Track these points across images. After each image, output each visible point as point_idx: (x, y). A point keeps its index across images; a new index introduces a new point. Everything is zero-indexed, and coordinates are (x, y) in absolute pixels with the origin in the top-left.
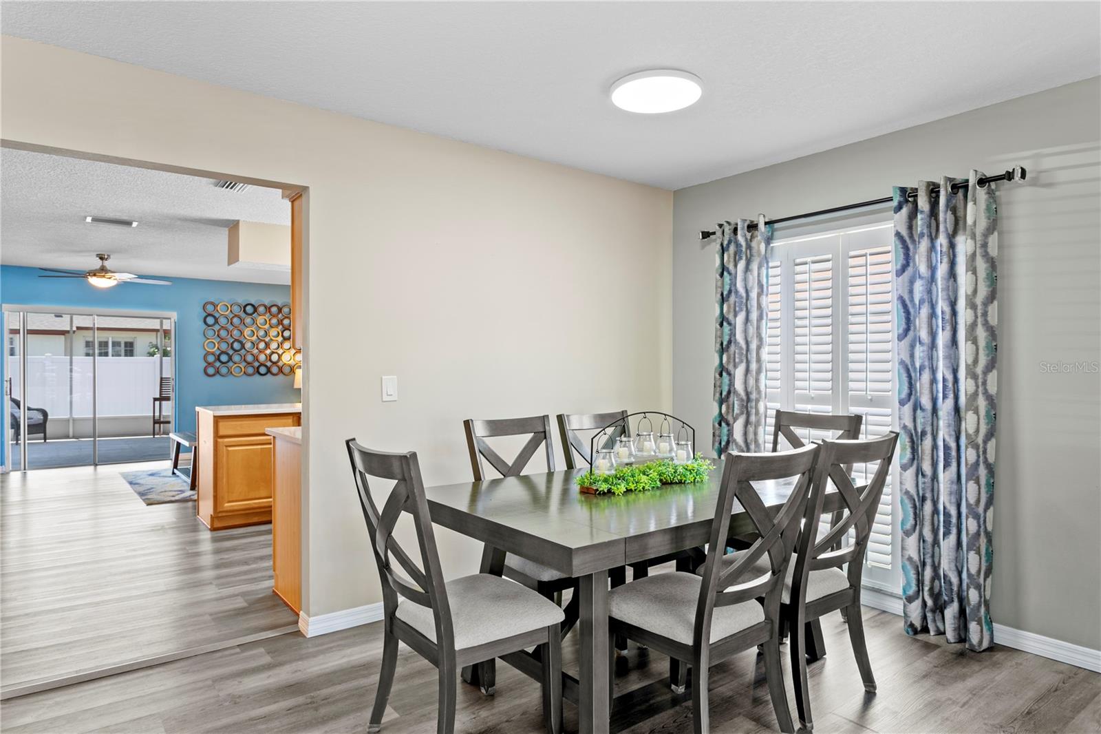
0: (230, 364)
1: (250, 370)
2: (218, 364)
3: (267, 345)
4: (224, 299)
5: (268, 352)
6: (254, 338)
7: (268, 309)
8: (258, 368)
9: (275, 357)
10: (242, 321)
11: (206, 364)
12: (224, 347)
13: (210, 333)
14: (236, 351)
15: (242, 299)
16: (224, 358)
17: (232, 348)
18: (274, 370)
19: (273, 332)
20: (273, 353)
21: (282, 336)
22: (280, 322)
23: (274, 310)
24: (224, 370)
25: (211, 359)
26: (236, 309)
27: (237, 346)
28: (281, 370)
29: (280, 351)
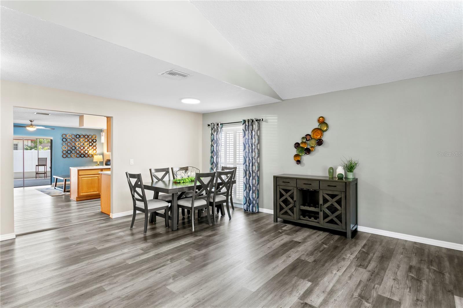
0: (71, 154)
1: (78, 156)
2: (67, 154)
3: (84, 148)
4: (69, 133)
5: (84, 150)
6: (80, 146)
7: (84, 136)
8: (81, 155)
9: (86, 152)
10: (75, 140)
11: (63, 154)
12: (69, 148)
13: (64, 144)
14: (73, 150)
15: (75, 133)
16: (69, 152)
17: (72, 149)
18: (86, 156)
19: (86, 144)
20: (86, 150)
21: (89, 145)
22: (88, 141)
23: (86, 136)
24: (69, 156)
25: (65, 152)
26: (73, 136)
27: (73, 148)
28: (88, 156)
29: (88, 150)
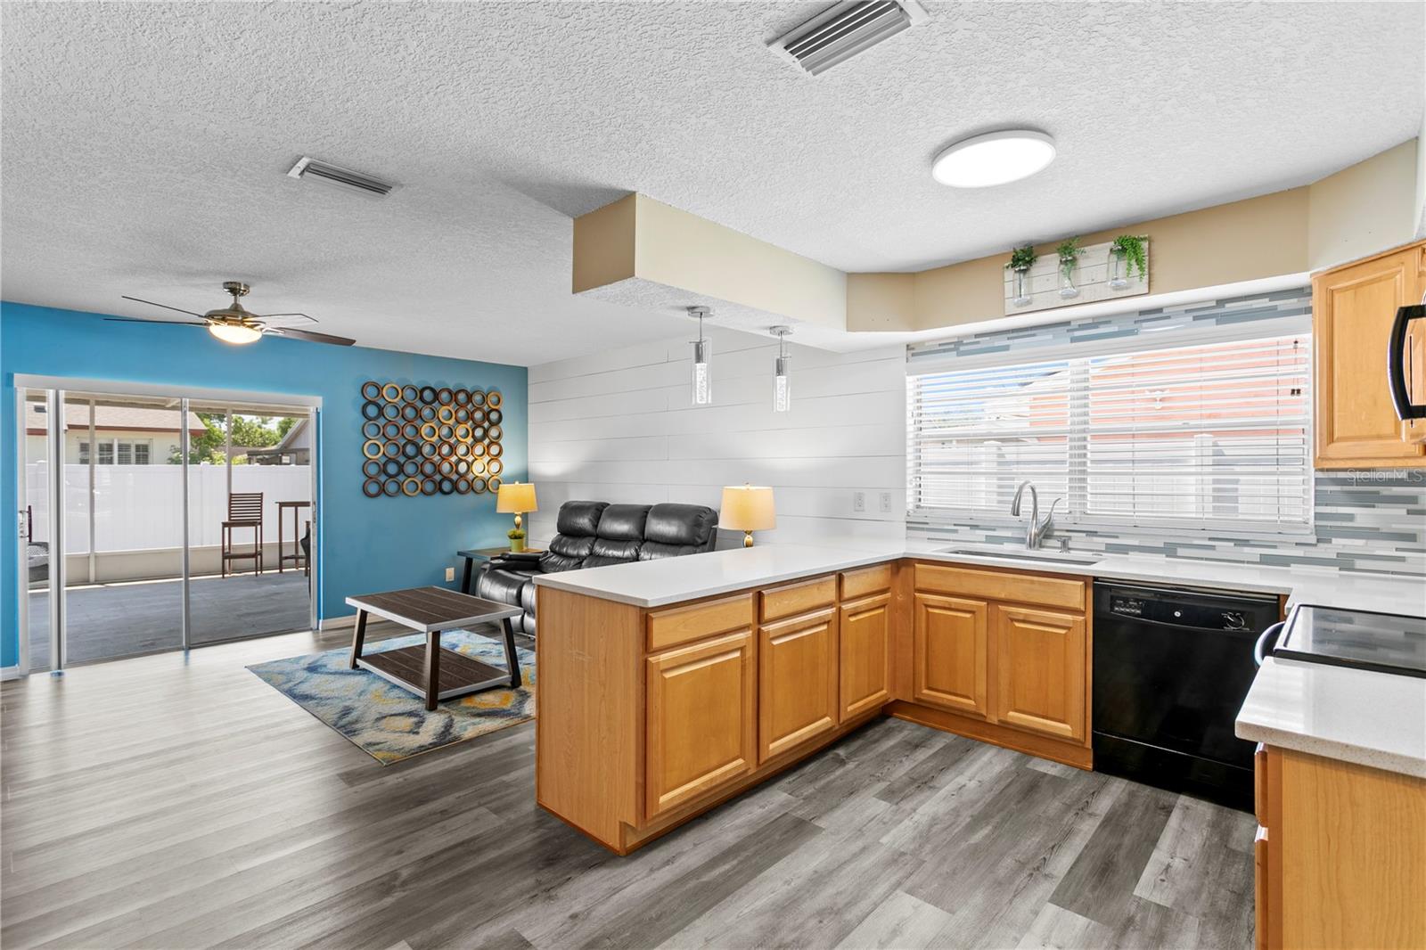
0: (401, 478)
1: (429, 487)
2: (383, 478)
3: (453, 449)
4: (391, 378)
5: (454, 459)
6: (435, 439)
7: (453, 395)
8: (440, 483)
9: (463, 467)
10: (418, 412)
11: (365, 479)
12: (392, 451)
13: (371, 431)
14: (409, 458)
15: (417, 380)
16: (392, 469)
17: (404, 454)
18: (463, 485)
19: (461, 431)
20: (460, 460)
21: (473, 436)
22: (470, 416)
23: (462, 397)
24: (392, 487)
26: (409, 394)
27: (410, 450)
28: (470, 486)
29: (470, 459)
